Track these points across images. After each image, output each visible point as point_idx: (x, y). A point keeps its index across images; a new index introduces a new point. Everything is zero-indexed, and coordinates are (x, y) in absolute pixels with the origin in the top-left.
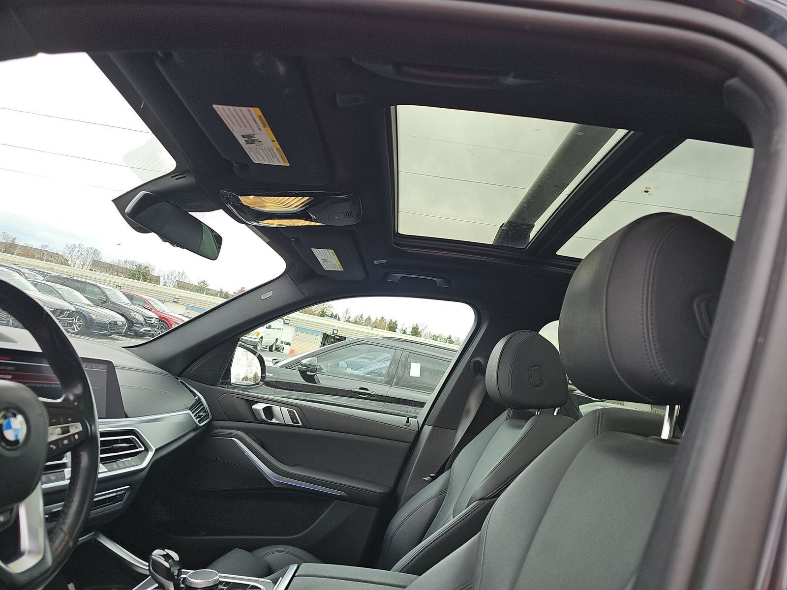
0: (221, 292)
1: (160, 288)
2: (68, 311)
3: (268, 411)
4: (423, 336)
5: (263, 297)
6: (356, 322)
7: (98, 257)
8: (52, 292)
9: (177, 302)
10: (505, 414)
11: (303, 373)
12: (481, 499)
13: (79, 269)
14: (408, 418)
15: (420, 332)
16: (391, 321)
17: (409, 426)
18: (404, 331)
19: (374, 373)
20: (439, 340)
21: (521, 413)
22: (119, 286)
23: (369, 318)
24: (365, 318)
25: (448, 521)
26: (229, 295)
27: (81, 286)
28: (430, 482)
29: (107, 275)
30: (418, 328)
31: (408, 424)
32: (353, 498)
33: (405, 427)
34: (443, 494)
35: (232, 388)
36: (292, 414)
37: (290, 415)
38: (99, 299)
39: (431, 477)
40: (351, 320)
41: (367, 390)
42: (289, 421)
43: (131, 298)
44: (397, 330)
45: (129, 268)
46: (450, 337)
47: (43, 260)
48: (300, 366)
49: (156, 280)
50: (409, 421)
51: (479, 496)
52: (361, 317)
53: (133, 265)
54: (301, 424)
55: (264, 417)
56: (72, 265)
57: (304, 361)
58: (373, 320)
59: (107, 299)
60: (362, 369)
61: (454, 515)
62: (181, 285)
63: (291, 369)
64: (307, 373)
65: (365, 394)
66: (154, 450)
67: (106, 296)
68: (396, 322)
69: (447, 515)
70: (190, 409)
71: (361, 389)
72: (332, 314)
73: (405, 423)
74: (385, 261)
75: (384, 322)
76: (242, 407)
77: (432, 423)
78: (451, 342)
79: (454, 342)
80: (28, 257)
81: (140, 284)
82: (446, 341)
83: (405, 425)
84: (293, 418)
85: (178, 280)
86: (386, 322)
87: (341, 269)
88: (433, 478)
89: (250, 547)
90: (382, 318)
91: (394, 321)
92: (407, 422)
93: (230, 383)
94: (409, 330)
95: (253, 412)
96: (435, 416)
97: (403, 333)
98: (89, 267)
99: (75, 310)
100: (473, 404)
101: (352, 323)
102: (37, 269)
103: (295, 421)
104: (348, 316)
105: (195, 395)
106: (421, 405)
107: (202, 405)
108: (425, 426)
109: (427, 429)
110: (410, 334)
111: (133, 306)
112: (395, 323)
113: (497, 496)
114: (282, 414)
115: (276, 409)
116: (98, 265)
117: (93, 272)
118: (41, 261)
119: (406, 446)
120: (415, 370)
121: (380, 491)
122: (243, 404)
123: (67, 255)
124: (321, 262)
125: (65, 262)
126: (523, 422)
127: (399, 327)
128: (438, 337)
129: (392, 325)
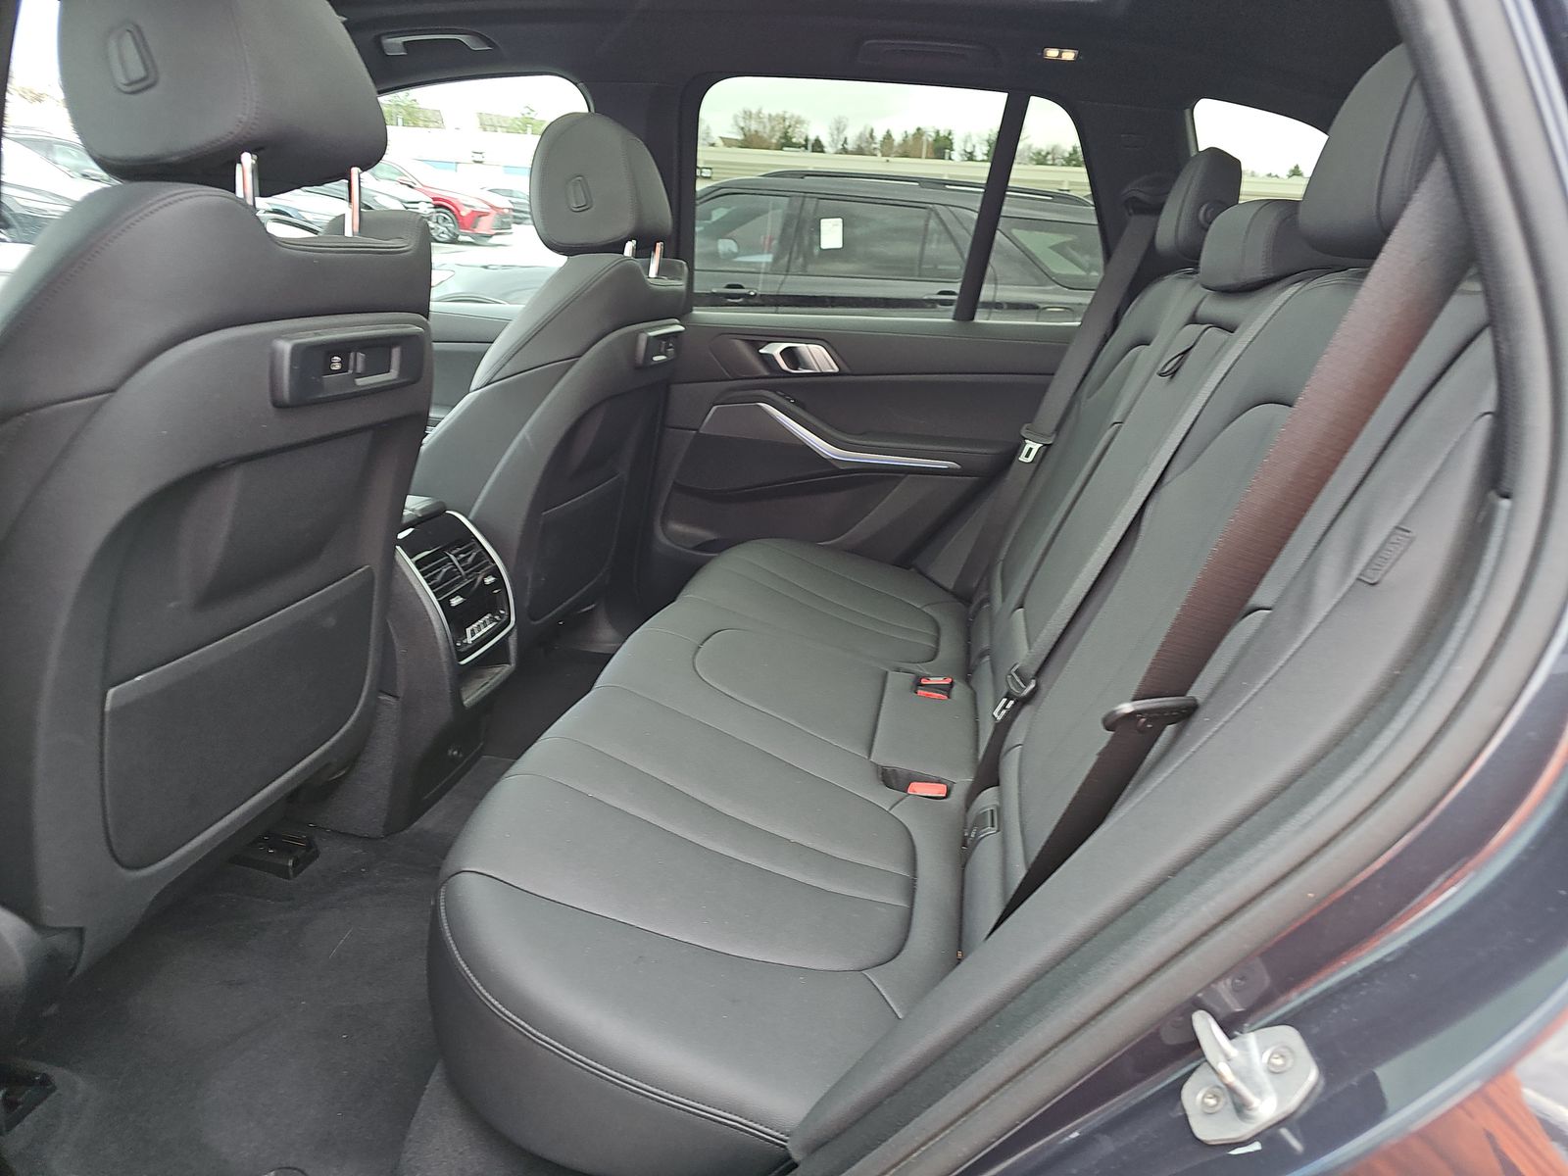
6: (860, 151)
16: (938, 132)
18: (971, 153)
23: (888, 136)
24: (879, 136)
40: (850, 147)
41: (741, 287)
44: (953, 155)
52: (871, 136)
58: (898, 138)
65: (739, 296)
68: (950, 134)
71: (729, 287)
72: (806, 140)
75: (923, 139)
86: (926, 139)
90: (919, 129)
101: (853, 153)
104: (842, 138)
110: (985, 158)
112: (947, 138)
120: (831, 234)
127: (958, 146)
128: (1048, 153)
129: (941, 144)
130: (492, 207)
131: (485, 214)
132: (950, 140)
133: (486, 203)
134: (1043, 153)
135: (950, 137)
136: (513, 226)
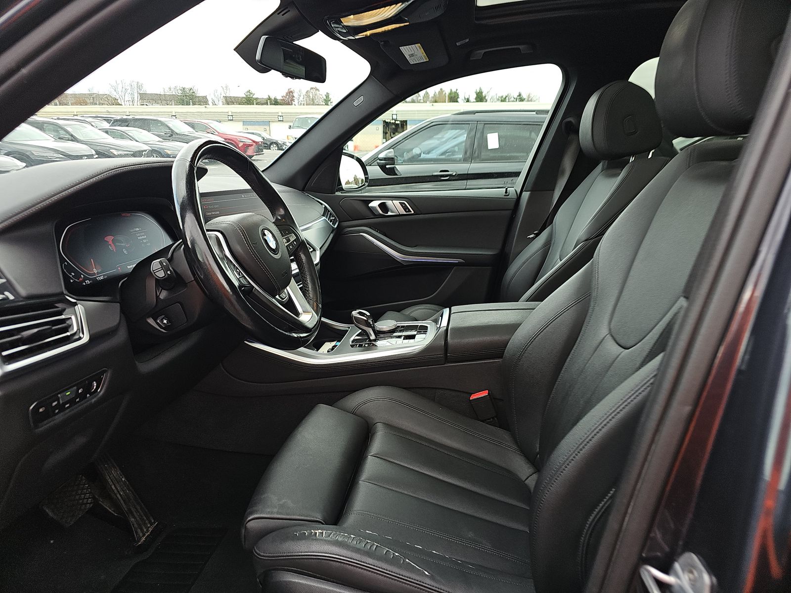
0: (269, 98)
1: (211, 108)
2: (146, 151)
3: (383, 206)
4: (489, 100)
5: (355, 104)
7: (143, 90)
8: (123, 136)
9: (232, 120)
10: (600, 167)
11: (383, 167)
12: (586, 240)
13: (131, 106)
14: (507, 189)
15: (485, 96)
16: (451, 90)
17: (508, 195)
19: (449, 152)
20: (507, 100)
21: (615, 162)
22: (174, 116)
23: (427, 93)
25: (556, 264)
26: (278, 101)
27: (144, 124)
28: (533, 238)
29: (158, 106)
30: (482, 93)
31: (508, 194)
32: (469, 262)
33: (506, 197)
34: (548, 246)
35: (345, 193)
36: (404, 205)
37: (402, 206)
38: (165, 134)
39: (535, 234)
41: (447, 171)
42: (403, 212)
43: (192, 125)
44: (459, 100)
45: (174, 94)
46: (520, 95)
47: (96, 104)
48: (378, 161)
49: (203, 101)
50: (508, 191)
51: (584, 239)
53: (178, 90)
54: (413, 212)
55: (381, 212)
56: (123, 104)
57: (382, 156)
58: (431, 94)
59: (172, 131)
60: (434, 151)
61: (561, 259)
62: (229, 101)
63: (370, 165)
64: (387, 166)
65: (447, 176)
66: (319, 249)
67: (169, 128)
68: (457, 90)
69: (555, 260)
70: (323, 215)
71: (441, 171)
73: (504, 194)
74: (467, 40)
75: (444, 93)
76: (360, 207)
77: (529, 188)
78: (522, 100)
79: (525, 99)
80: (81, 105)
81: (191, 108)
82: (517, 100)
83: (505, 196)
84: (405, 208)
85: (225, 96)
86: (445, 93)
87: (426, 59)
88: (537, 235)
89: (399, 309)
91: (454, 90)
92: (506, 192)
93: (341, 189)
94: (473, 97)
95: (371, 210)
96: (532, 182)
97: (467, 102)
98: (139, 102)
99: (150, 149)
100: (568, 165)
102: (99, 116)
103: (407, 210)
105: (322, 204)
106: (517, 174)
107: (329, 211)
108: (524, 193)
109: (526, 195)
111: (197, 133)
113: (602, 234)
114: (395, 207)
115: (389, 203)
116: (146, 98)
117: (145, 106)
118: (94, 106)
119: (508, 213)
120: (493, 141)
121: (492, 253)
122: (360, 203)
123: (114, 94)
124: (407, 57)
125: (115, 102)
126: (618, 171)
128: (506, 97)
129: (453, 95)
130: (254, 142)
131: (252, 145)
132: (458, 93)
133: (250, 139)
134: (504, 97)
135: (457, 92)
136: (264, 150)
